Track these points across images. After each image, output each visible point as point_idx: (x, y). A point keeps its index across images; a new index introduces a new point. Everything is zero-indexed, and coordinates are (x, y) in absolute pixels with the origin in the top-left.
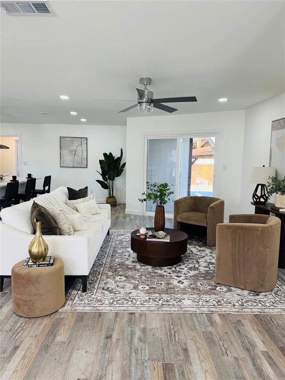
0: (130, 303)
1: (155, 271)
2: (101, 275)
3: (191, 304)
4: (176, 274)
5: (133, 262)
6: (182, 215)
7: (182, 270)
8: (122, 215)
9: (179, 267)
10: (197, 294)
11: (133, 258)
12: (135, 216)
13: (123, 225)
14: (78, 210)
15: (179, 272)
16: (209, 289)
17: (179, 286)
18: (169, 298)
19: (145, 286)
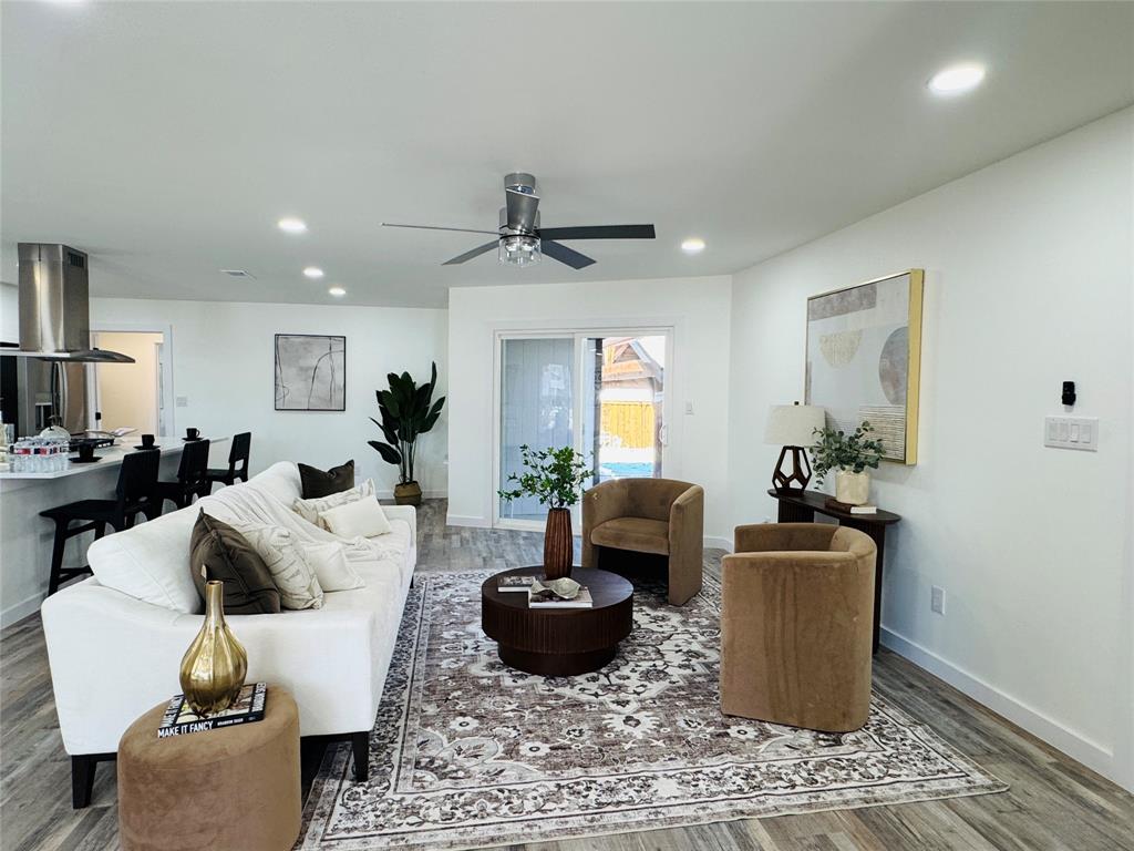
0: (505, 809)
1: (557, 691)
2: (404, 716)
3: (678, 793)
4: (614, 697)
5: (491, 666)
6: (605, 528)
7: (626, 682)
8: (438, 530)
9: (617, 673)
10: (685, 755)
11: (489, 654)
12: (473, 530)
13: (445, 558)
14: (330, 525)
15: (620, 687)
16: (711, 735)
17: (630, 734)
18: (613, 779)
19: (538, 744)
